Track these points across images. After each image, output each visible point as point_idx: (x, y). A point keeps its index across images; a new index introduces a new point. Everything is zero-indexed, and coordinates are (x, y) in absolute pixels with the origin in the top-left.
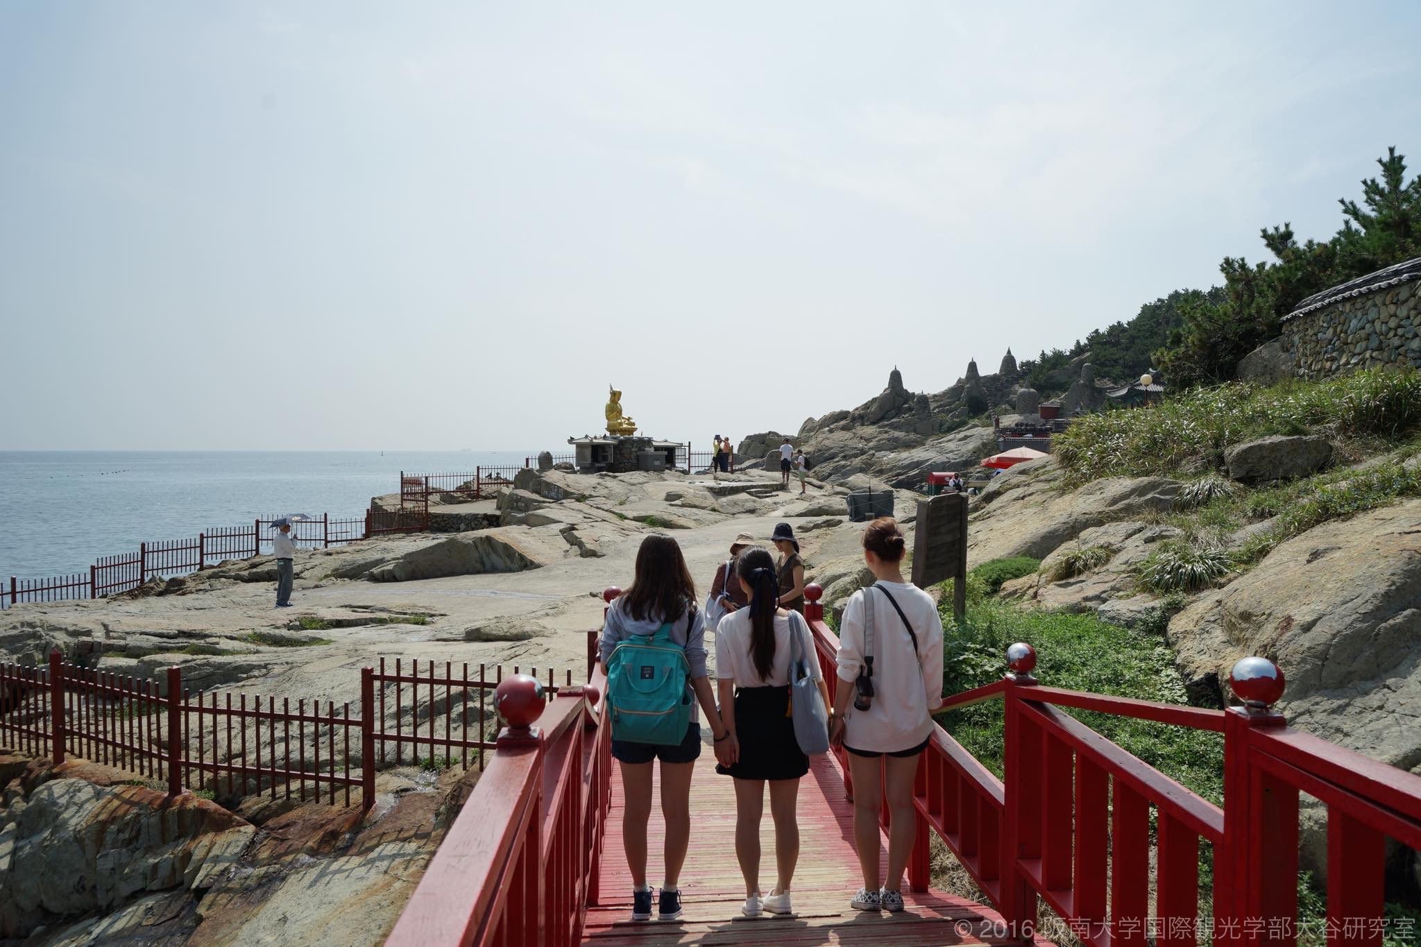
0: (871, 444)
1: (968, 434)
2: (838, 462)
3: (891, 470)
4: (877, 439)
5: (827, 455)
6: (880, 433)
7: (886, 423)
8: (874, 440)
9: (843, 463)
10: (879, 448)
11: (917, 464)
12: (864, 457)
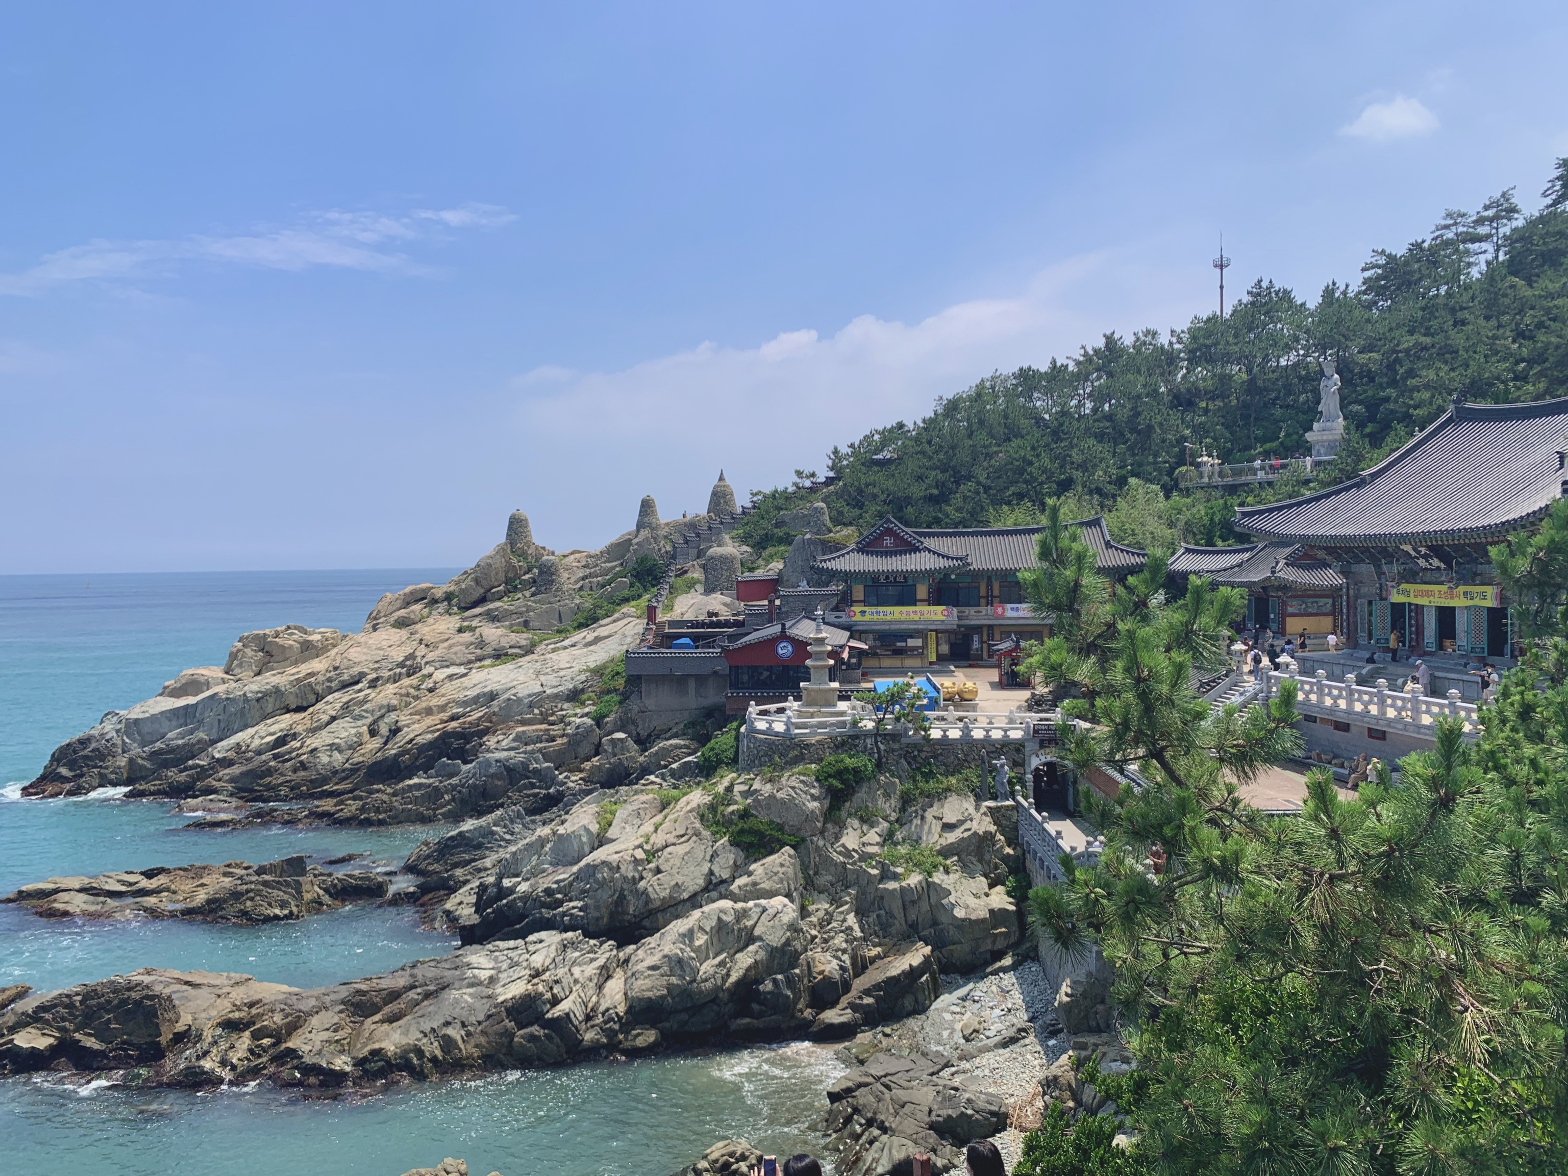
0: (431, 656)
1: (603, 634)
2: (360, 691)
3: (443, 708)
4: (446, 644)
5: (346, 677)
6: (460, 631)
7: (478, 610)
8: (442, 645)
10: (445, 663)
11: (492, 696)
12: (406, 682)
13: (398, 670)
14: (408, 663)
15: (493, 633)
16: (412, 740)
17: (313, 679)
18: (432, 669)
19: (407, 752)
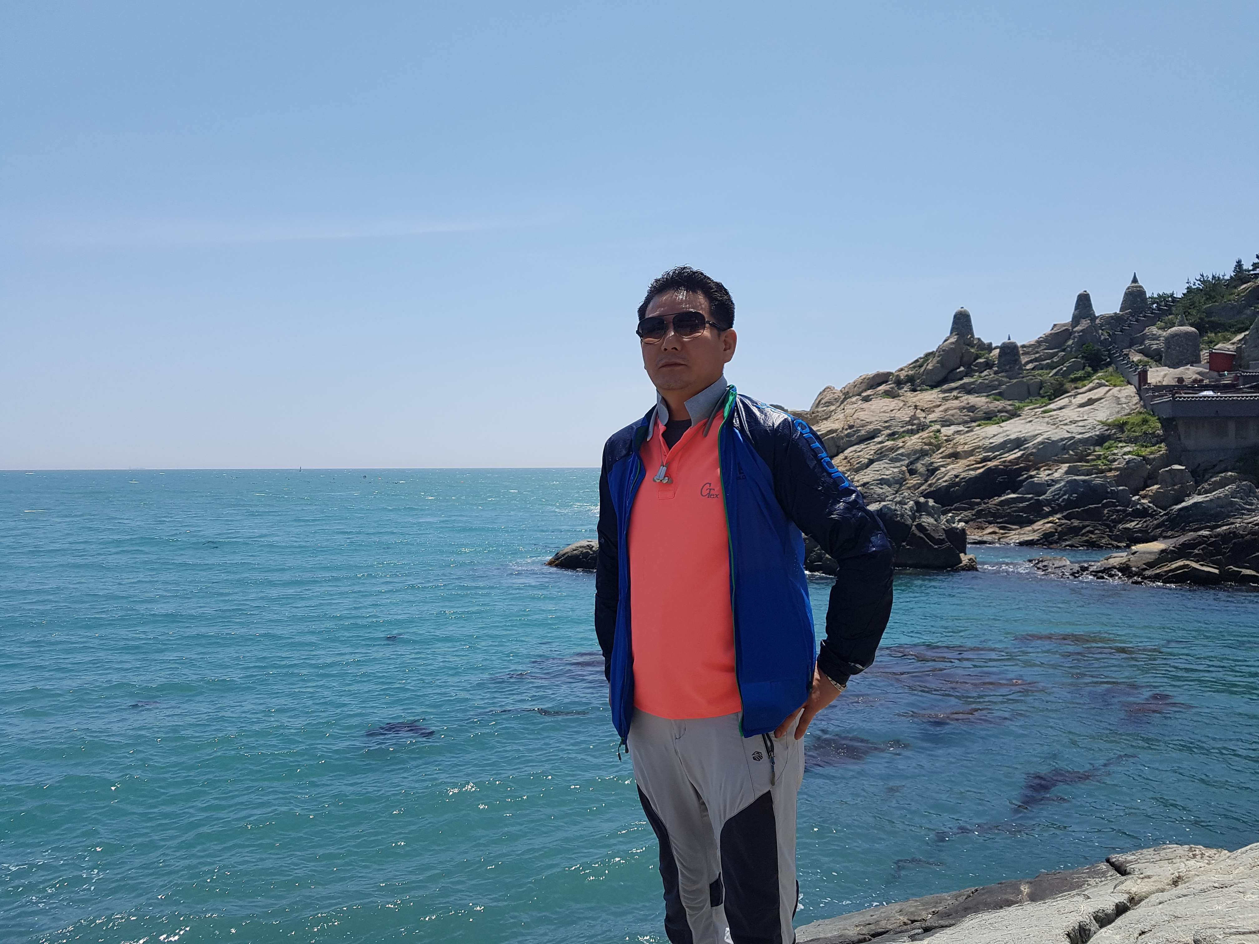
0: (932, 417)
3: (971, 453)
4: (941, 408)
5: (863, 433)
6: (945, 399)
7: (953, 385)
8: (937, 410)
9: (889, 443)
10: (946, 423)
11: (1020, 442)
12: (924, 434)
13: (910, 427)
14: (915, 422)
15: (979, 401)
16: (957, 476)
17: (834, 434)
18: (938, 427)
19: (958, 484)
